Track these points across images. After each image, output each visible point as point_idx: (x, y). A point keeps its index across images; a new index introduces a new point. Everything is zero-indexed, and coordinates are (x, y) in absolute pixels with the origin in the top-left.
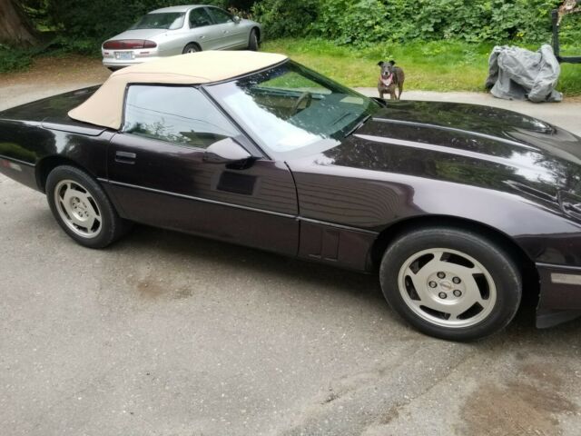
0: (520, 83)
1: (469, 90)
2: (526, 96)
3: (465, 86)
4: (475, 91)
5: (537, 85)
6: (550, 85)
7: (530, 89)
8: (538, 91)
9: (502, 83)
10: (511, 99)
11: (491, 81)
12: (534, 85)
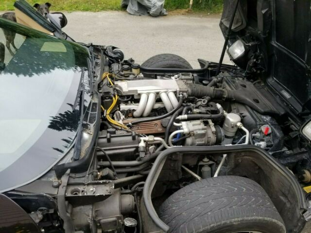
0: (143, 4)
1: (112, 9)
2: (149, 13)
3: (109, 7)
4: (115, 10)
5: (154, 5)
6: (162, 5)
7: (150, 9)
8: (156, 9)
9: (132, 5)
10: (140, 15)
11: (125, 3)
12: (152, 5)
